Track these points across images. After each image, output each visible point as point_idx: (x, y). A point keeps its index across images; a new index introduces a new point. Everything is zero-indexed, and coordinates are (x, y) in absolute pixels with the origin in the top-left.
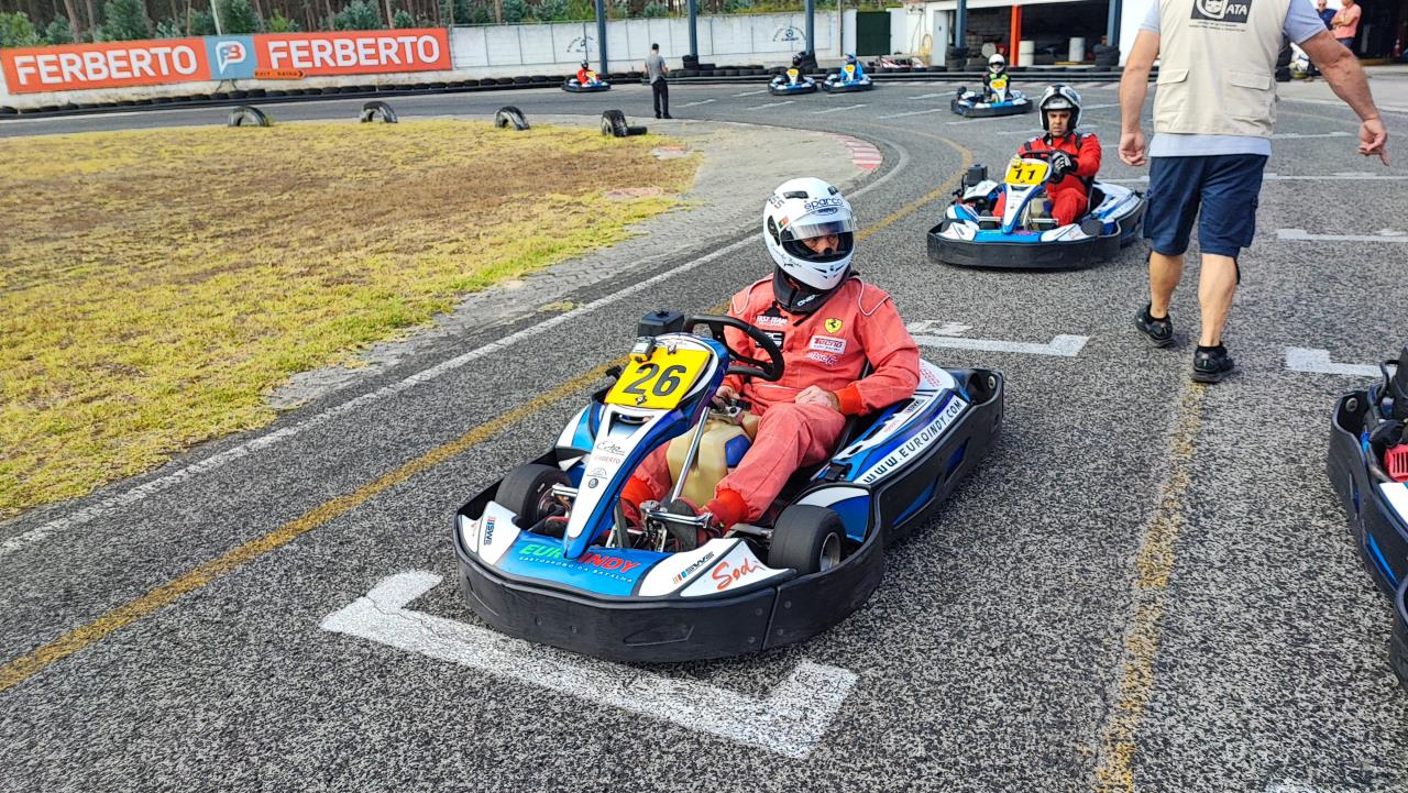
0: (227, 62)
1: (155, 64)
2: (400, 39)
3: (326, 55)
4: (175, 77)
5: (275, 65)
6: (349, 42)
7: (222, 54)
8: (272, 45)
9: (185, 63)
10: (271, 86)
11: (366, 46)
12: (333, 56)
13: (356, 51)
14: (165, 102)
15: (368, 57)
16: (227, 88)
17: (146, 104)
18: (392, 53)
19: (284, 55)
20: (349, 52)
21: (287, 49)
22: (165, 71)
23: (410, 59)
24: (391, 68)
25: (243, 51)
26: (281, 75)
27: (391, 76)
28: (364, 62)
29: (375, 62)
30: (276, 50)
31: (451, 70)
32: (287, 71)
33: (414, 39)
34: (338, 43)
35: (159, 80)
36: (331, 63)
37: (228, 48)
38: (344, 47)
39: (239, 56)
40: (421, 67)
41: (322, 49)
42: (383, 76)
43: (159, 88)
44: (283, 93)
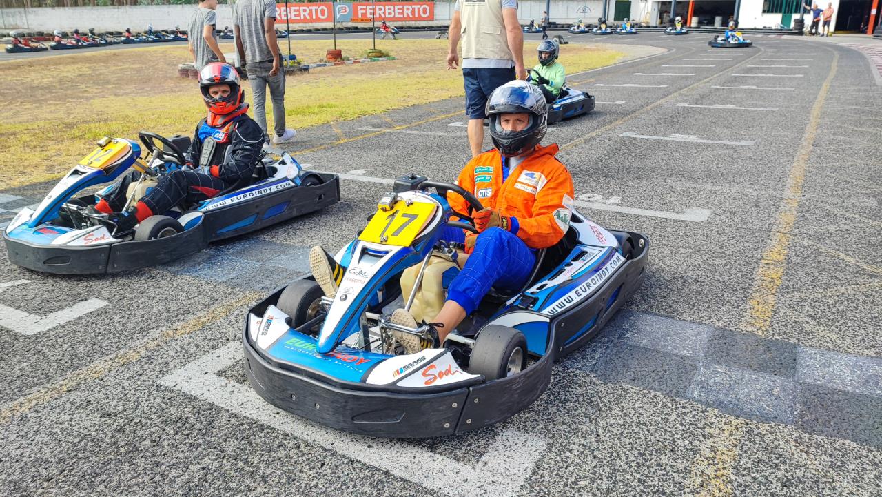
0: (340, 14)
1: (310, 14)
2: (413, 6)
3: (381, 12)
4: (318, 20)
5: (360, 16)
6: (392, 7)
7: (339, 11)
8: (360, 7)
9: (323, 14)
10: (360, 25)
11: (399, 9)
12: (384, 13)
13: (394, 11)
14: (317, 31)
15: (399, 14)
16: (338, 25)
17: (309, 31)
18: (409, 12)
19: (364, 12)
20: (392, 11)
21: (365, 9)
22: (314, 17)
23: (416, 15)
24: (408, 19)
25: (347, 9)
26: (362, 20)
27: (407, 22)
28: (397, 16)
29: (401, 16)
30: (361, 9)
31: (433, 20)
32: (365, 19)
33: (419, 6)
34: (387, 7)
35: (312, 21)
36: (383, 16)
37: (342, 8)
38: (390, 9)
39: (345, 12)
40: (420, 19)
41: (380, 9)
42: (404, 22)
43: (311, 24)
44: (365, 29)
